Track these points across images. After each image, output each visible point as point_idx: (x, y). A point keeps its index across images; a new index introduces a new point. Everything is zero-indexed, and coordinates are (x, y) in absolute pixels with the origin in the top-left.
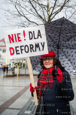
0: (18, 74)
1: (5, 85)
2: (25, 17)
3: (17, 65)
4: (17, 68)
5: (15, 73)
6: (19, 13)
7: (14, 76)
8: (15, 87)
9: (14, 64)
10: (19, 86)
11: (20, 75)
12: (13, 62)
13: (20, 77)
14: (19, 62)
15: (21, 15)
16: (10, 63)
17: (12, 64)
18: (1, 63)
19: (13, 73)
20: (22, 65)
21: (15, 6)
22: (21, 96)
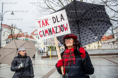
0: (51, 55)
1: (41, 64)
2: (53, 9)
3: (50, 48)
4: (50, 50)
5: (49, 55)
6: (49, 7)
7: (48, 57)
8: (49, 66)
9: (47, 47)
10: (52, 65)
11: (52, 56)
12: (47, 46)
13: (53, 58)
14: (51, 46)
15: (50, 8)
16: (44, 47)
17: (45, 47)
18: (38, 48)
19: (47, 55)
20: (54, 48)
21: (45, 2)
22: (54, 73)
